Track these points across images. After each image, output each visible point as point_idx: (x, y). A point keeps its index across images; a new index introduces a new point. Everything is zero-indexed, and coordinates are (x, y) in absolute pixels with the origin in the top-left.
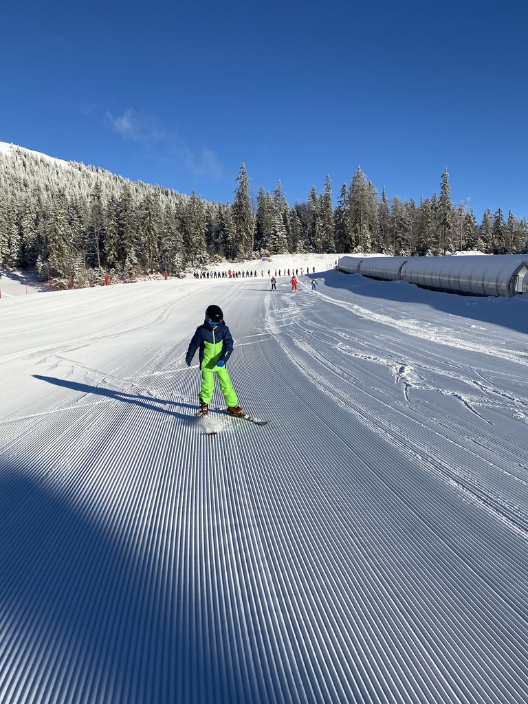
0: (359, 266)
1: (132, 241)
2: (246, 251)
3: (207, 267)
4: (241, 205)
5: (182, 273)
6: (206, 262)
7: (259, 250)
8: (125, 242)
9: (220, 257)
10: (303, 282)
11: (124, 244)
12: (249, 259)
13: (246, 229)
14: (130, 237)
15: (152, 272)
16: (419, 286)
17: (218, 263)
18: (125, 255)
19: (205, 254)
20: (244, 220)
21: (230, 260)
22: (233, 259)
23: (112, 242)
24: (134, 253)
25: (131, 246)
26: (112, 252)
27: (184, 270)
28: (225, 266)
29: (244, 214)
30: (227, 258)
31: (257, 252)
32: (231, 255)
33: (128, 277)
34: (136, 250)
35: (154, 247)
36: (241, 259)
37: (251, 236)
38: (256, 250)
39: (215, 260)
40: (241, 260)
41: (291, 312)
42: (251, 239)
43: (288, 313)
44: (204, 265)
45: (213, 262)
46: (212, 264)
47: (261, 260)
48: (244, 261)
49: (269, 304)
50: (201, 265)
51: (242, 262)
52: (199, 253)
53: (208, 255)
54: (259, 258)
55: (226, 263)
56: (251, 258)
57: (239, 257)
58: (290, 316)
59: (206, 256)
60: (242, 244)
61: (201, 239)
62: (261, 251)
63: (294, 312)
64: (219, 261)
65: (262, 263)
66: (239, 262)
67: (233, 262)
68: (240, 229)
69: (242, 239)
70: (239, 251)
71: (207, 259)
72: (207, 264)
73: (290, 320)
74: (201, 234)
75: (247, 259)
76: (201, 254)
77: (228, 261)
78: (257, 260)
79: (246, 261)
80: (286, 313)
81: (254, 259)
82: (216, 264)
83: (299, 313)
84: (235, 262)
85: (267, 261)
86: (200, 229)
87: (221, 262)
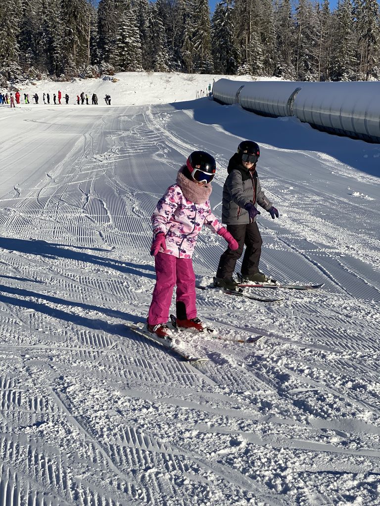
0: (238, 94)
2: (78, 63)
3: (17, 86)
6: (16, 78)
7: (99, 63)
9: (37, 72)
10: (154, 114)
12: (84, 76)
13: (79, 32)
16: (314, 126)
17: (34, 82)
19: (15, 66)
20: (76, 17)
21: (53, 77)
22: (58, 76)
29: (76, 8)
30: (51, 73)
31: (96, 67)
32: (56, 71)
36: (71, 76)
37: (86, 41)
38: (93, 64)
39: (30, 77)
40: (70, 78)
41: (101, 161)
42: (87, 47)
43: (95, 162)
44: (14, 83)
45: (27, 79)
46: (26, 82)
47: (101, 80)
48: (75, 80)
49: (79, 148)
50: (8, 82)
51: (71, 81)
52: (6, 64)
53: (20, 68)
54: (98, 76)
55: (46, 81)
56: (86, 75)
57: (68, 73)
58: (93, 168)
59: (17, 69)
60: (73, 54)
61: (9, 43)
62: (102, 66)
63: (105, 162)
64: (37, 79)
65: (101, 84)
66: (67, 80)
67: (58, 81)
68: (70, 31)
69: (73, 47)
70: (68, 64)
71: (18, 75)
72: (17, 82)
73: (86, 175)
74: (8, 35)
75: (79, 76)
76: (8, 66)
77: (51, 78)
78: (94, 79)
79: (77, 79)
80: (92, 162)
81: (90, 78)
82: (31, 83)
83: (111, 163)
84: (62, 81)
85: (110, 81)
86: (8, 28)
87: (39, 79)
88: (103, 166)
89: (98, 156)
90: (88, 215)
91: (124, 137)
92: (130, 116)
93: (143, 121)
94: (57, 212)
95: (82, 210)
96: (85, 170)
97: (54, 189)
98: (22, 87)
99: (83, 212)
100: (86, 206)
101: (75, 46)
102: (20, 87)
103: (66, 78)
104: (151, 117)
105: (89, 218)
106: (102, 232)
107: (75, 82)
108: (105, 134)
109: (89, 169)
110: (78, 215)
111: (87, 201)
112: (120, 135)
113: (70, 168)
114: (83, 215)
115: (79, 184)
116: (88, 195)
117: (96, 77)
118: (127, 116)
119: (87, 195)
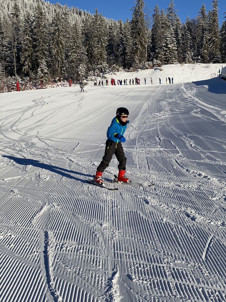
1: (44, 53)
2: (140, 61)
3: (106, 75)
4: (137, 21)
5: (85, 81)
6: (105, 71)
7: (152, 60)
8: (38, 54)
9: (117, 67)
10: (186, 88)
11: (37, 56)
12: (142, 69)
13: (141, 43)
14: (42, 50)
15: (60, 80)
17: (116, 73)
18: (38, 66)
19: (105, 64)
20: (139, 34)
21: (127, 69)
22: (129, 69)
23: (27, 54)
24: (45, 63)
25: (42, 58)
26: (26, 63)
27: (87, 78)
28: (122, 75)
29: (140, 29)
30: (124, 67)
31: (150, 63)
32: (128, 65)
33: (39, 84)
34: (47, 61)
35: (62, 58)
36: (136, 68)
37: (145, 48)
38: (148, 61)
39: (113, 70)
40: (136, 69)
41: (161, 117)
42: (146, 51)
43: (157, 117)
44: (104, 74)
45: (111, 71)
46: (111, 73)
47: (153, 70)
48: (138, 71)
49: (145, 109)
50: (101, 74)
51: (136, 71)
52: (100, 63)
53: (108, 65)
54: (151, 68)
55: (122, 72)
56: (145, 67)
57: (134, 67)
58: (157, 121)
59: (106, 66)
60: (138, 56)
61: (102, 52)
62: (154, 62)
63: (163, 117)
64: (117, 71)
65: (153, 72)
66: (134, 71)
67: (129, 72)
68: (136, 42)
69: (137, 51)
70: (135, 62)
71: (107, 69)
72: (106, 73)
73: (153, 125)
74: (102, 47)
75: (141, 68)
76: (101, 64)
77: (125, 70)
78: (149, 69)
79: (140, 70)
80: (155, 117)
81: (147, 69)
82: (114, 73)
83: (167, 118)
84: (131, 72)
85: (159, 70)
86: (101, 43)
87: (118, 71)
88: (162, 120)
89: (158, 114)
90: (164, 149)
91: (170, 102)
92: (172, 90)
93: (180, 93)
94: (145, 148)
95: (160, 146)
96: (152, 122)
97: (137, 133)
98: (109, 76)
99: (161, 147)
100: (161, 144)
101: (138, 51)
102: (108, 76)
103: (133, 70)
104: (185, 90)
105: (166, 151)
106: (177, 160)
107: (138, 72)
108: (159, 101)
109: (154, 122)
110: (158, 149)
111: (161, 141)
112: (168, 101)
113: (143, 121)
114: (161, 149)
115: (151, 131)
116: (160, 137)
117: (150, 69)
118: (170, 90)
119: (158, 137)
